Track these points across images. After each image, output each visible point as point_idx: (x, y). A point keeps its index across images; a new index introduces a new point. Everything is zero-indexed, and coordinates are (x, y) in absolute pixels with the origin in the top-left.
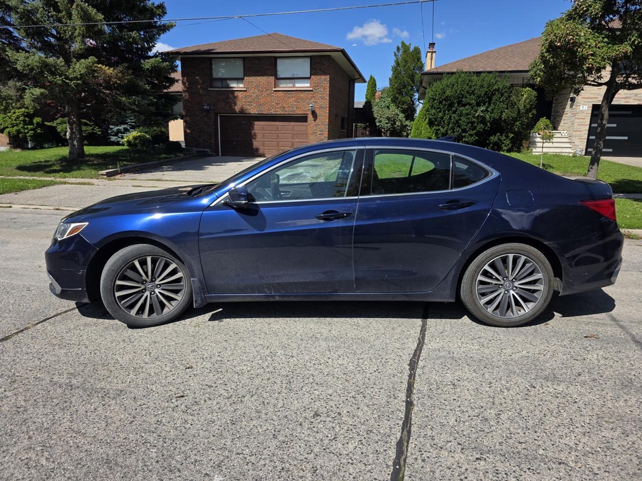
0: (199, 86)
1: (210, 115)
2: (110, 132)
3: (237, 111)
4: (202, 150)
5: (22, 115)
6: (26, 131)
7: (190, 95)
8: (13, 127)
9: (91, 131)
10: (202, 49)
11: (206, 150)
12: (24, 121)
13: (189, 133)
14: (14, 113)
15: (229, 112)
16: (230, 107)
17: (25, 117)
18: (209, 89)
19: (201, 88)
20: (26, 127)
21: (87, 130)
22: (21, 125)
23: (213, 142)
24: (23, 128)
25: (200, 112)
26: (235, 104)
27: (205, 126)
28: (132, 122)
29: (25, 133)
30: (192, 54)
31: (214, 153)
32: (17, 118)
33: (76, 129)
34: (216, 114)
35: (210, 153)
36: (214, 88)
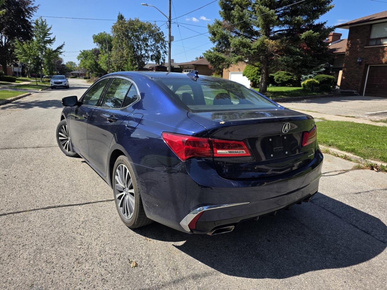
0: (358, 46)
1: (362, 66)
2: (301, 79)
3: (384, 62)
4: (351, 91)
5: (257, 70)
6: (257, 78)
7: (350, 53)
8: (252, 76)
9: (290, 79)
10: (366, 19)
11: (353, 91)
12: (257, 73)
13: (344, 79)
14: (254, 69)
15: (377, 63)
16: (379, 59)
17: (258, 71)
18: (365, 47)
19: (359, 47)
20: (257, 76)
21: (288, 78)
22: (255, 76)
23: (359, 85)
24: (256, 77)
25: (355, 64)
26: (383, 57)
27: (356, 74)
28: (315, 73)
29: (256, 80)
30: (357, 24)
31: (358, 94)
32: (255, 72)
33: (264, 77)
34: (367, 66)
35: (356, 93)
36: (369, 46)
